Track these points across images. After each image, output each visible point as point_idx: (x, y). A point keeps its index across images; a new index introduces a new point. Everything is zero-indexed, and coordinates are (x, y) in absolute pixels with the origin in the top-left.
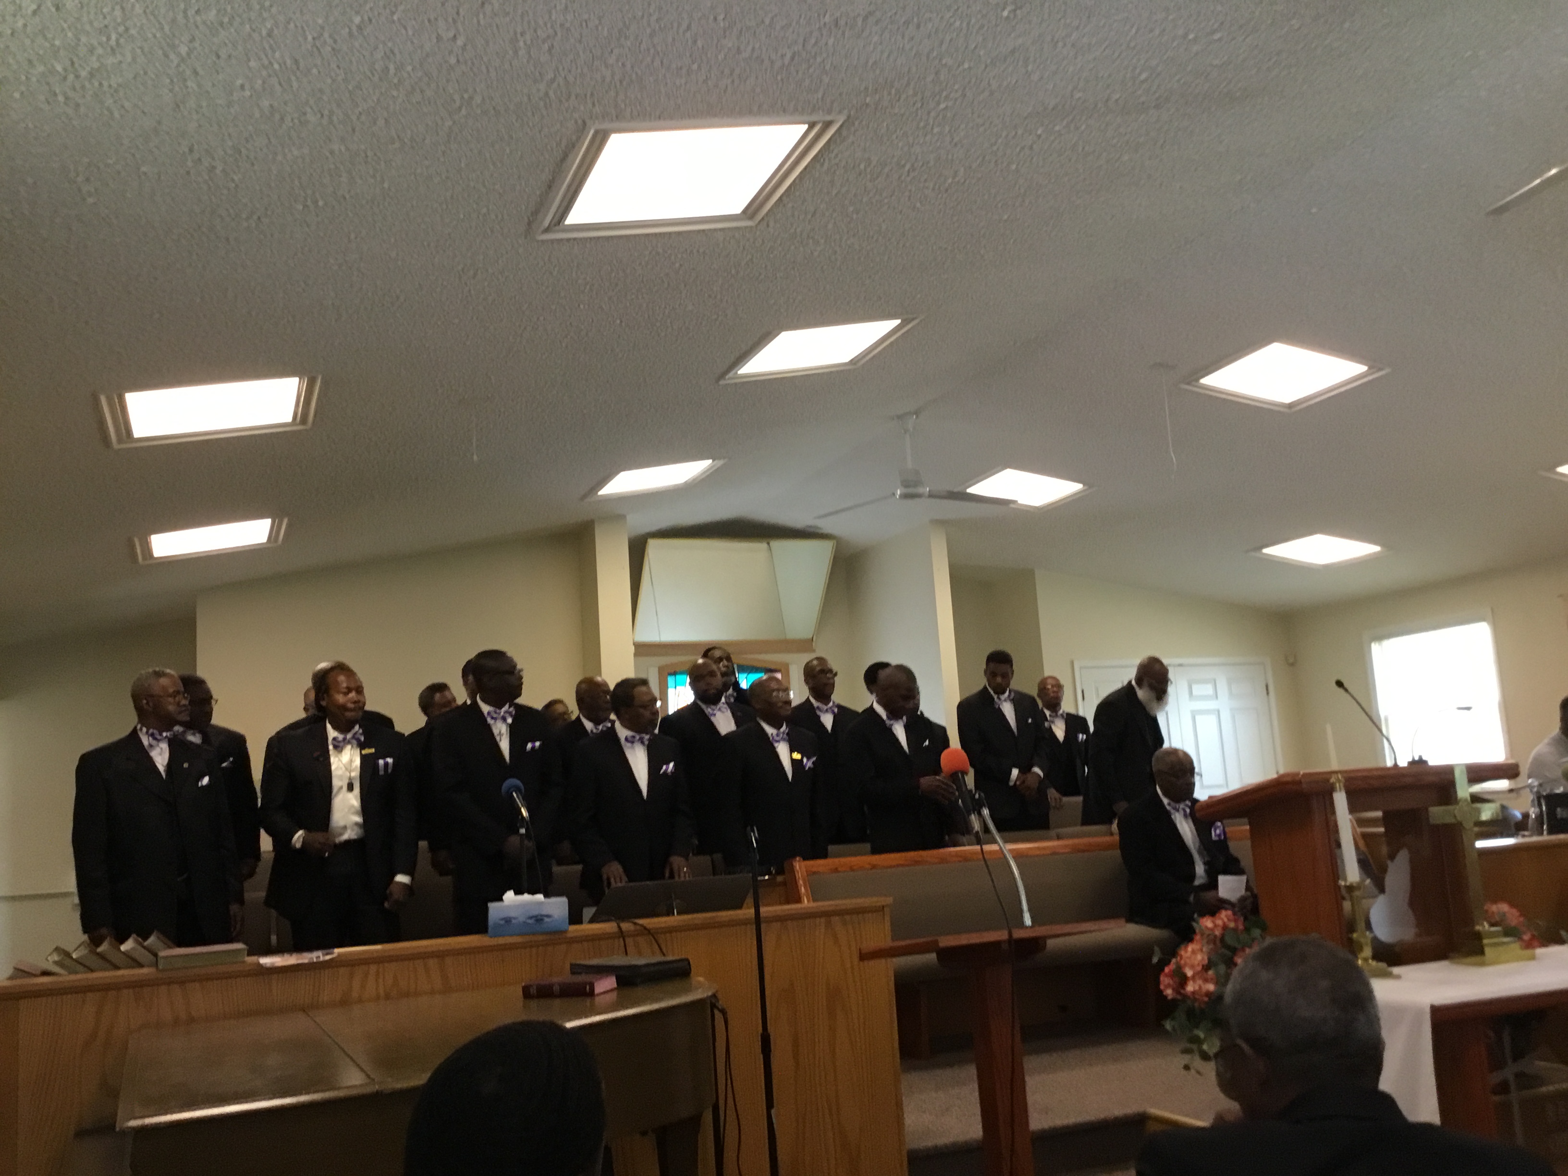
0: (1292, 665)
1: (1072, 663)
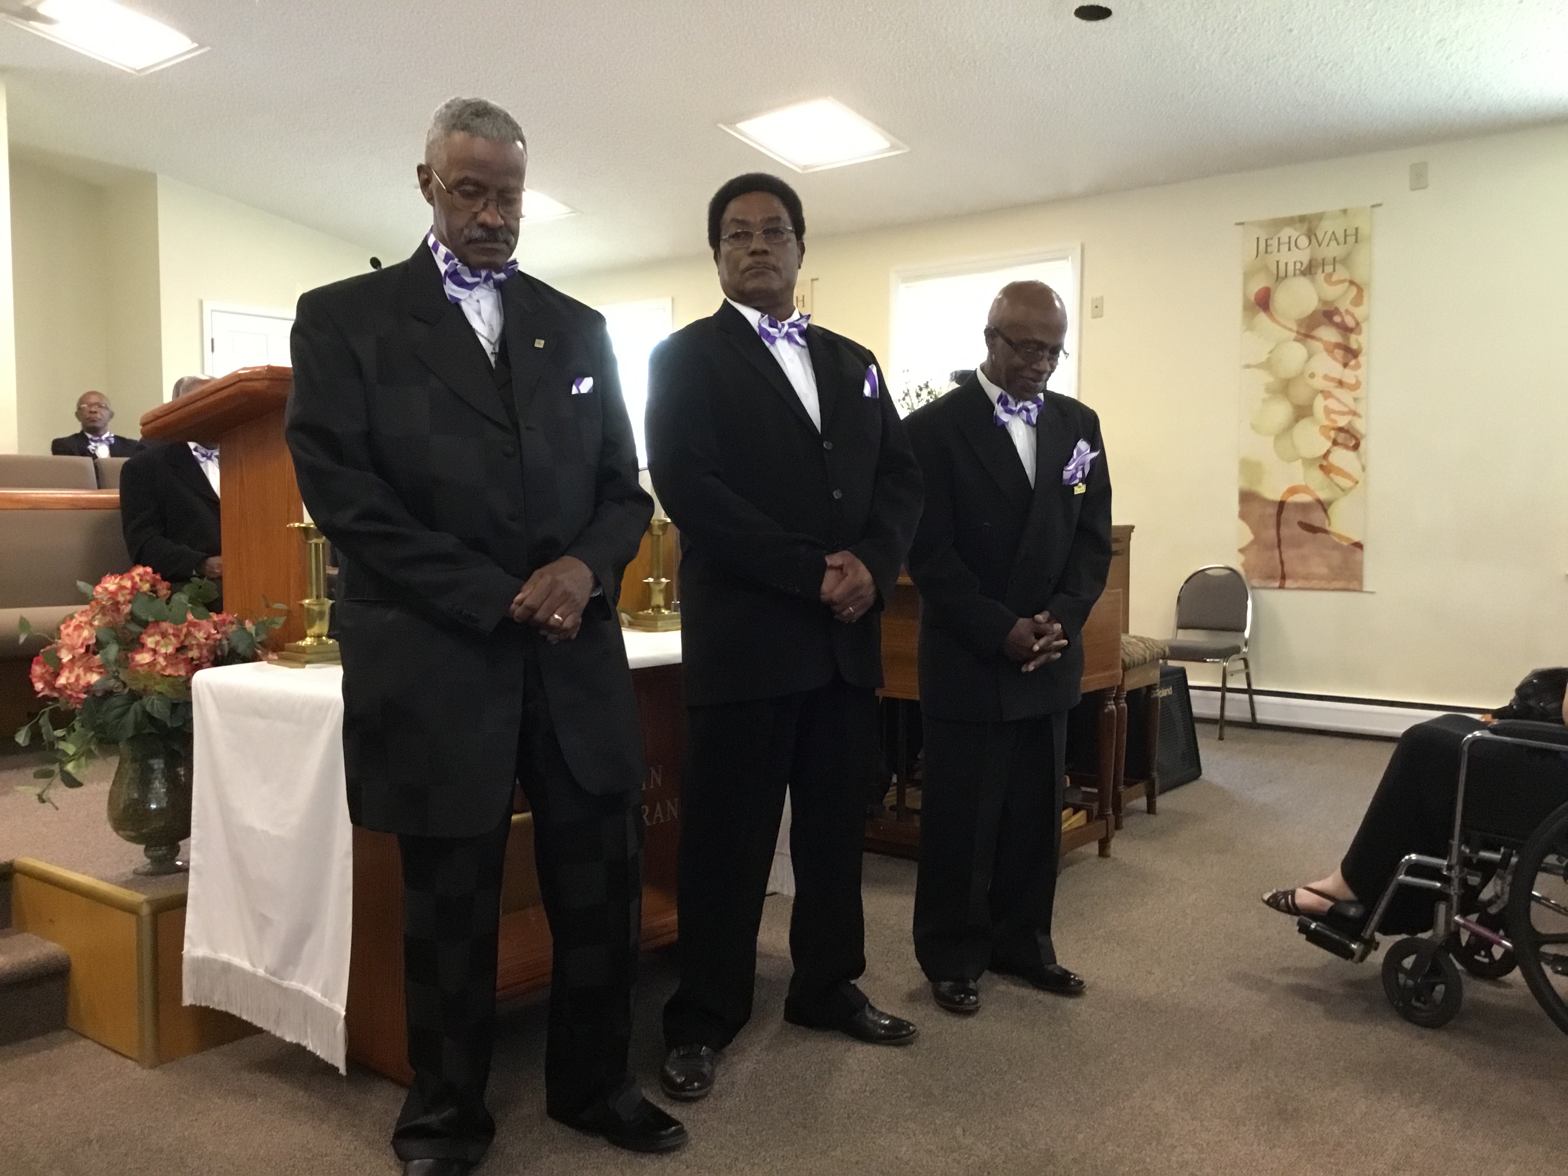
1: (201, 303)
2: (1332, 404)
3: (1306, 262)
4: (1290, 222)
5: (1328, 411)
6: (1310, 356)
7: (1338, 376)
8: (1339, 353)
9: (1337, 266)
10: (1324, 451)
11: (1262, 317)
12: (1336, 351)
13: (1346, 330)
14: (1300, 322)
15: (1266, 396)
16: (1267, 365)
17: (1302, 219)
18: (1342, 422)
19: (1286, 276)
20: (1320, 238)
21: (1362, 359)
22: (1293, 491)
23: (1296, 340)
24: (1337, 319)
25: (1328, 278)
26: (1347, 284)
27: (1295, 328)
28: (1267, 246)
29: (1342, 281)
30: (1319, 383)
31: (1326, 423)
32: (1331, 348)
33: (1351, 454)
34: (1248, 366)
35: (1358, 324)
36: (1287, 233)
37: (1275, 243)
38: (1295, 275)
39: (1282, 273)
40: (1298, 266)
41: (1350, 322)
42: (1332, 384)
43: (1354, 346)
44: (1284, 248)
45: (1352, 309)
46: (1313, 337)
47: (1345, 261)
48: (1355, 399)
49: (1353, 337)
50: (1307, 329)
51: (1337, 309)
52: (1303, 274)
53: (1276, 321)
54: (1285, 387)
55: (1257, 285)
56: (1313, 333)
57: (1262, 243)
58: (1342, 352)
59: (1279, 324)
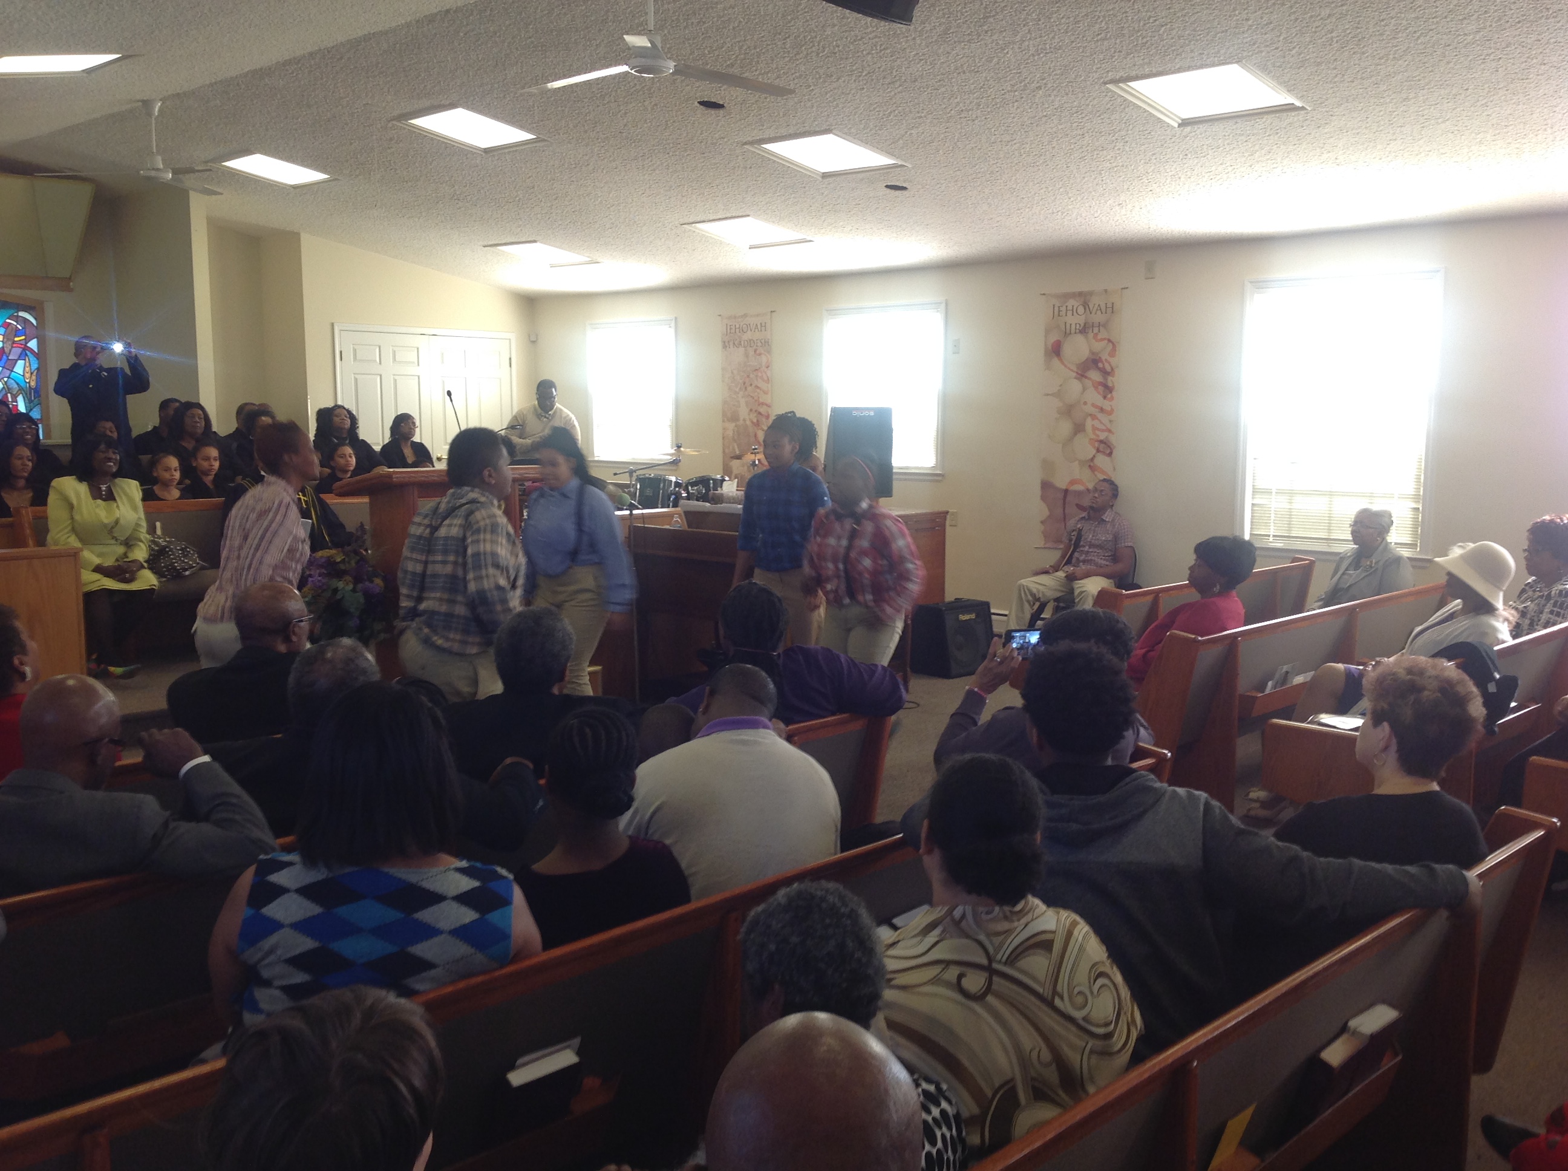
0: (534, 342)
1: (333, 325)
2: (1096, 423)
3: (1082, 325)
4: (1073, 295)
5: (1094, 428)
6: (1084, 389)
7: (1100, 404)
8: (1101, 388)
9: (1101, 327)
10: (1092, 456)
11: (1056, 361)
12: (1100, 387)
13: (1106, 373)
14: (1078, 366)
15: (1057, 416)
16: (1058, 395)
17: (1080, 294)
18: (1103, 436)
19: (1070, 333)
20: (1091, 309)
21: (1114, 393)
22: (1073, 482)
23: (1075, 378)
24: (1100, 365)
25: (1095, 336)
26: (1106, 341)
27: (1075, 370)
28: (1059, 311)
29: (1103, 340)
30: (1089, 409)
31: (1093, 437)
32: (1096, 385)
33: (1107, 459)
34: (1048, 395)
35: (1112, 369)
36: (1071, 303)
37: (1063, 309)
38: (1075, 333)
39: (1068, 331)
40: (1078, 327)
41: (1108, 369)
42: (1097, 410)
43: (1110, 384)
44: (1069, 313)
45: (1111, 360)
46: (1086, 377)
47: (1104, 325)
48: (1110, 421)
49: (1110, 378)
50: (1082, 371)
51: (1100, 358)
52: (1081, 332)
53: (1063, 363)
54: (1068, 411)
55: (1053, 338)
56: (1086, 374)
57: (1056, 309)
58: (1103, 388)
59: (1066, 366)
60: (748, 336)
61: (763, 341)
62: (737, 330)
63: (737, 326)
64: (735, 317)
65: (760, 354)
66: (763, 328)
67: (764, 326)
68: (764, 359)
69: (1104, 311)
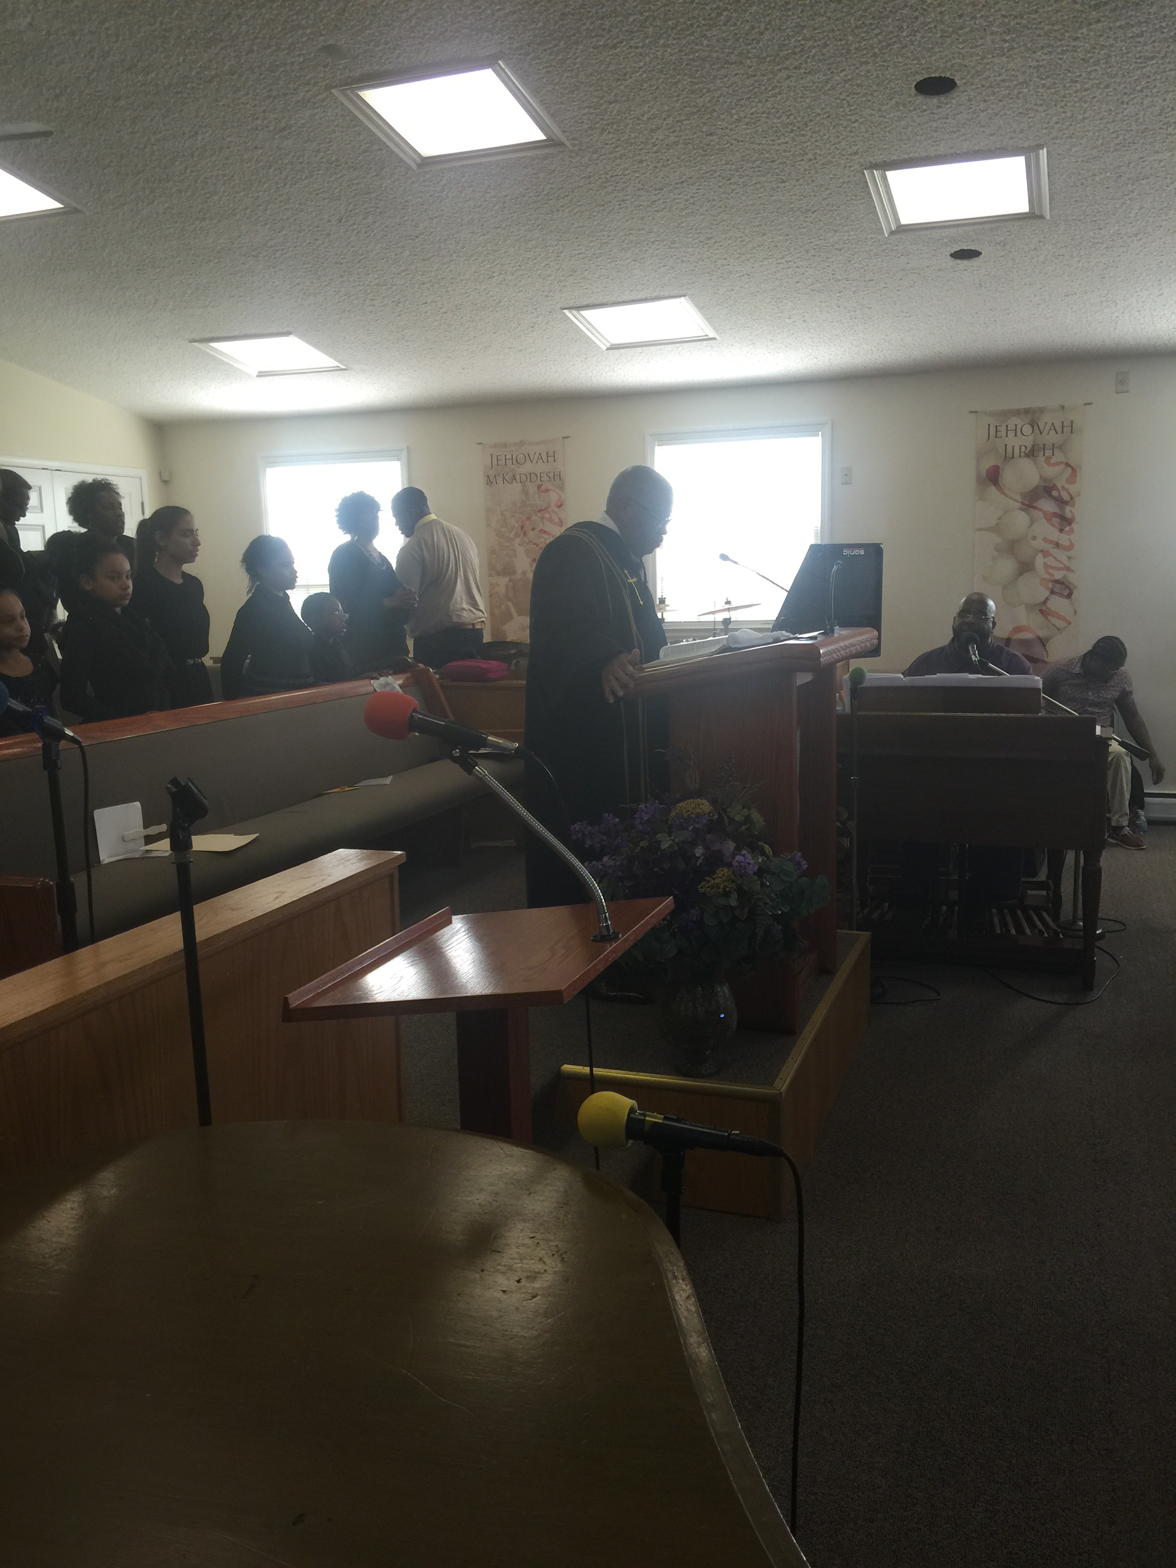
0: (167, 482)
2: (1050, 561)
3: (1029, 447)
4: (1017, 413)
5: (1046, 566)
6: (1032, 521)
7: (1056, 540)
8: (1056, 520)
9: (1055, 450)
10: (1043, 599)
11: (993, 489)
12: (1054, 519)
13: (1062, 502)
14: (1024, 496)
15: (996, 554)
16: (995, 529)
17: (1027, 411)
18: (1058, 575)
19: (1013, 457)
20: (1042, 430)
21: (1073, 525)
22: (1018, 630)
23: (1021, 509)
24: (1055, 493)
25: (1048, 459)
26: (1063, 466)
27: (1020, 500)
28: (996, 432)
29: (1058, 464)
30: (1039, 544)
31: (1047, 576)
32: (1049, 517)
33: (1065, 601)
34: (980, 529)
35: (1072, 498)
36: (1013, 421)
37: (1003, 429)
38: (1020, 456)
39: (1009, 454)
40: (1023, 449)
41: (1066, 497)
42: (1051, 546)
43: (1068, 515)
44: (1011, 434)
45: (1067, 486)
46: (1035, 508)
47: (1061, 447)
48: (1069, 558)
49: (1068, 508)
50: (1030, 501)
51: (1055, 485)
52: (1027, 456)
53: (1004, 493)
54: (1011, 547)
55: (988, 463)
56: (1036, 504)
57: (993, 430)
58: (1059, 520)
59: (1007, 496)
60: (528, 467)
61: (551, 475)
62: (509, 462)
63: (509, 456)
64: (505, 445)
65: (547, 491)
66: (551, 459)
67: (552, 456)
68: (554, 497)
69: (1059, 429)
